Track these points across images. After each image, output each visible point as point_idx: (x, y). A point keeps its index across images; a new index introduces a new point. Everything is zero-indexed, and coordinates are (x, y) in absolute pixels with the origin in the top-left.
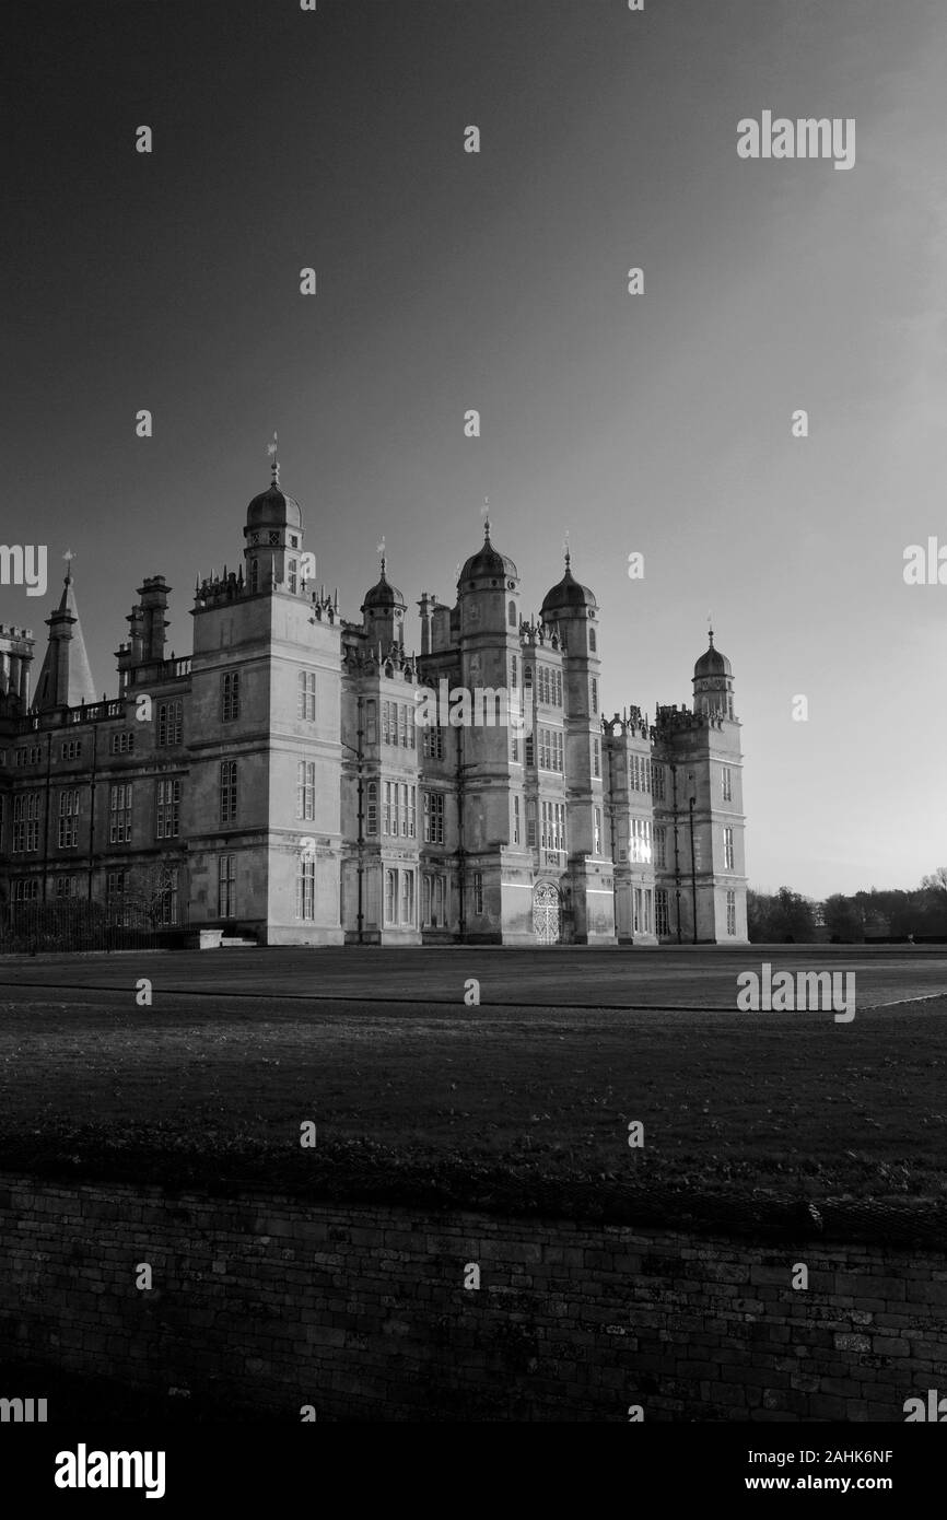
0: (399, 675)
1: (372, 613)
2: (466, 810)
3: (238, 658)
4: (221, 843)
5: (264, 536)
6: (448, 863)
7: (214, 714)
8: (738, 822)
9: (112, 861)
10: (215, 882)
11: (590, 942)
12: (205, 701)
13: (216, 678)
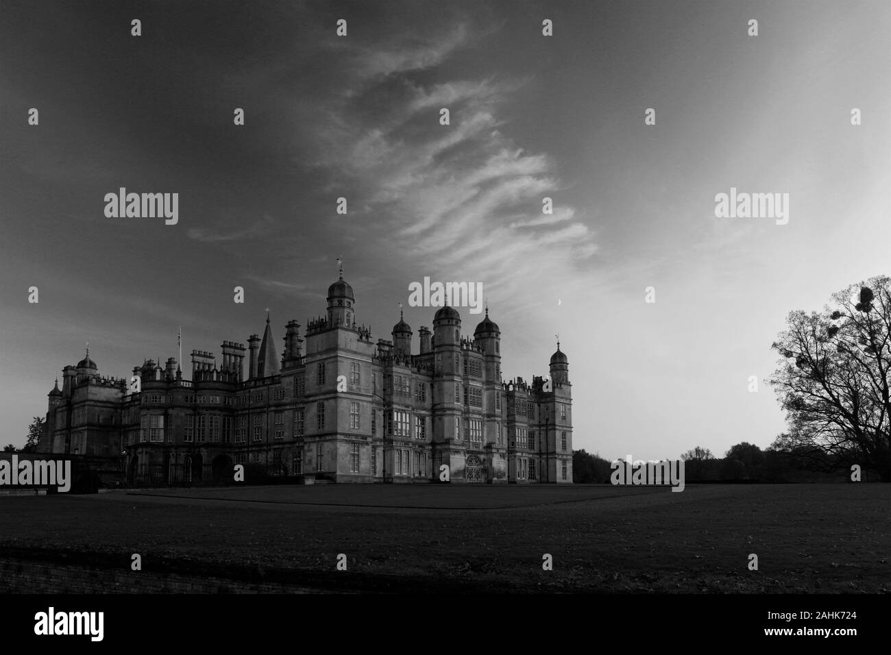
0: (402, 364)
1: (396, 335)
2: (436, 424)
3: (324, 357)
4: (317, 439)
5: (336, 302)
6: (427, 447)
7: (315, 382)
8: (569, 429)
9: (277, 446)
10: (315, 456)
11: (493, 482)
12: (311, 376)
13: (315, 366)
